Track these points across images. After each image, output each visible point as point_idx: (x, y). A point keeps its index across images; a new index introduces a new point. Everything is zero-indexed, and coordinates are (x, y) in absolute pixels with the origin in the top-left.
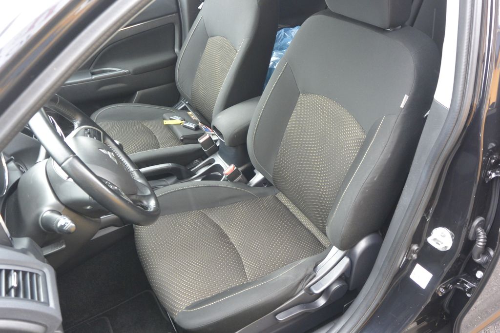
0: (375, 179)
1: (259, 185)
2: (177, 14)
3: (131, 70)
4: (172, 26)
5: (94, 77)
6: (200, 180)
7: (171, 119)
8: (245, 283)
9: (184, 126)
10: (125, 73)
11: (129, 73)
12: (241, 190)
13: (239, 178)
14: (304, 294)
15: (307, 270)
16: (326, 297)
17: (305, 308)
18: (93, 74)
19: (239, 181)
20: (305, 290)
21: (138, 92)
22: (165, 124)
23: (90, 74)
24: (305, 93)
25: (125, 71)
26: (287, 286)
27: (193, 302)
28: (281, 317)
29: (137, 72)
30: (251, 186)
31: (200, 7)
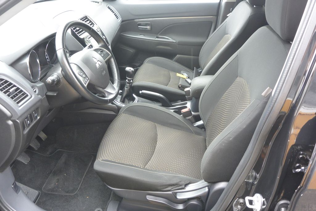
0: (231, 139)
1: (198, 126)
2: (216, 17)
3: (177, 41)
4: (211, 23)
5: (157, 39)
6: (172, 111)
7: (182, 74)
8: (142, 167)
9: (186, 81)
10: (173, 42)
11: (176, 43)
12: (186, 125)
13: (190, 117)
14: (171, 193)
15: (180, 182)
16: (184, 206)
17: (167, 203)
18: (157, 37)
19: (189, 119)
20: (173, 193)
21: (177, 55)
22: (177, 75)
23: (156, 37)
24: (240, 77)
25: (174, 41)
26: (159, 181)
27: (107, 159)
28: (149, 198)
29: (180, 44)
30: (194, 125)
31: (228, 15)
